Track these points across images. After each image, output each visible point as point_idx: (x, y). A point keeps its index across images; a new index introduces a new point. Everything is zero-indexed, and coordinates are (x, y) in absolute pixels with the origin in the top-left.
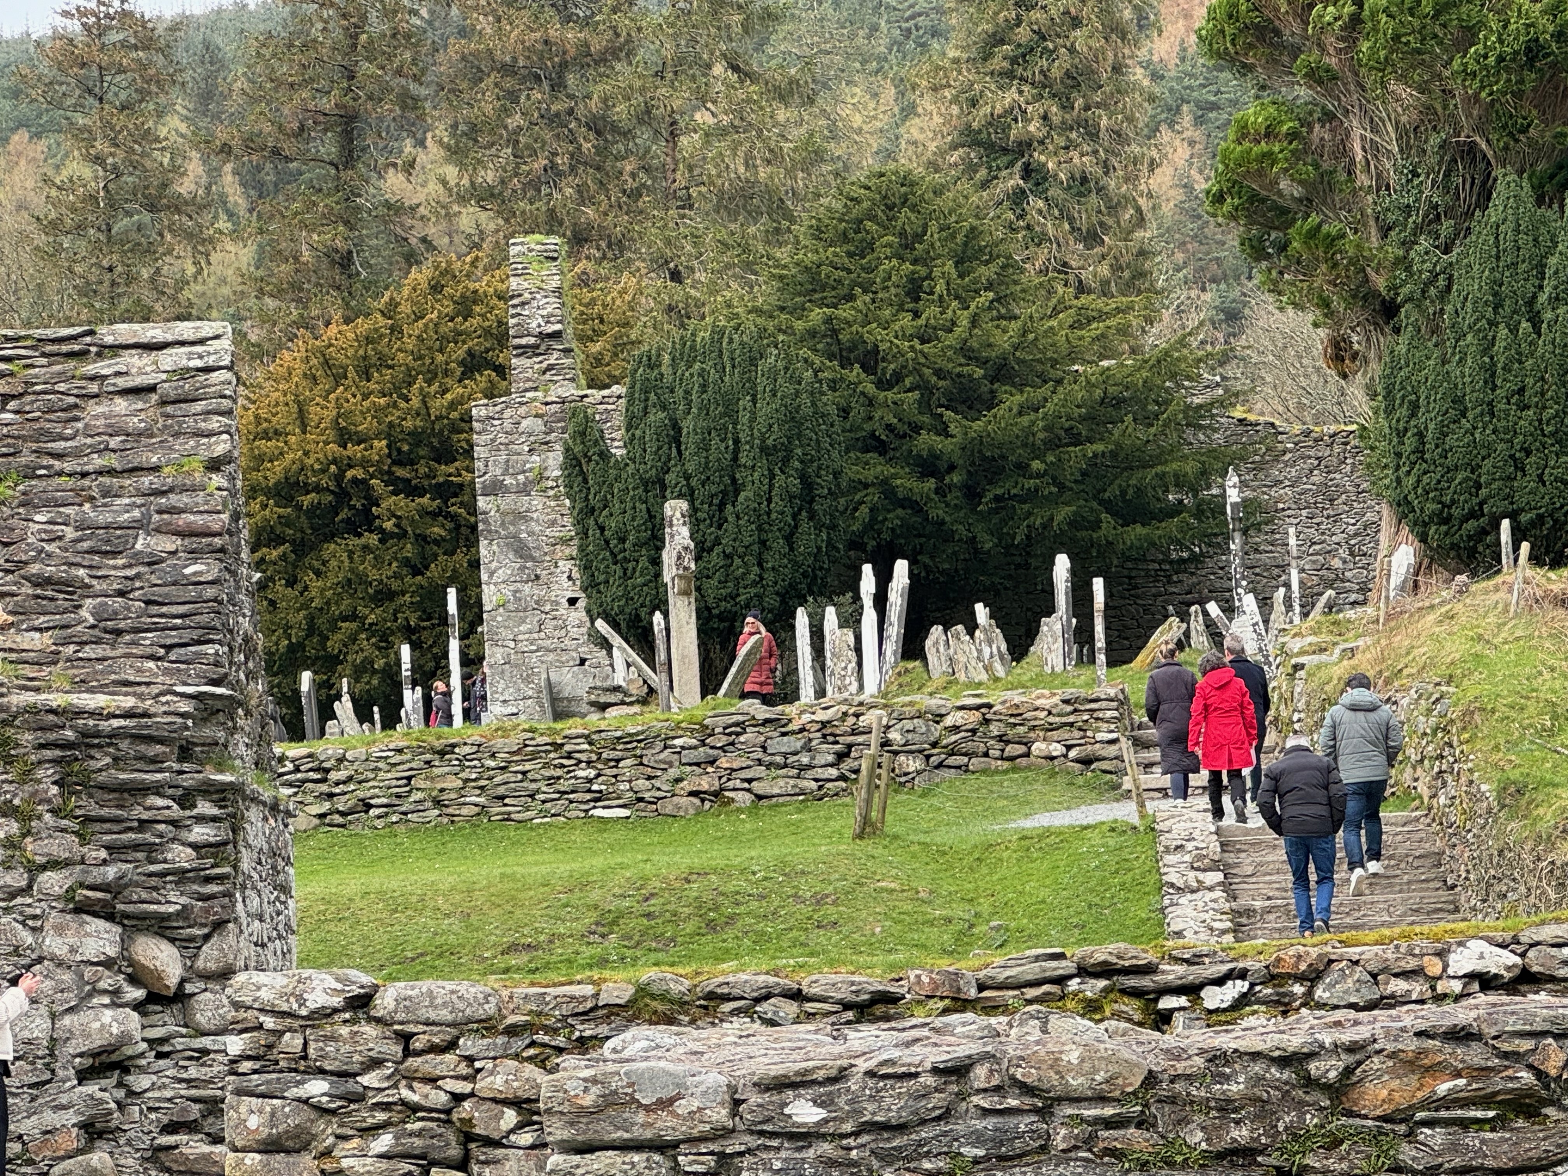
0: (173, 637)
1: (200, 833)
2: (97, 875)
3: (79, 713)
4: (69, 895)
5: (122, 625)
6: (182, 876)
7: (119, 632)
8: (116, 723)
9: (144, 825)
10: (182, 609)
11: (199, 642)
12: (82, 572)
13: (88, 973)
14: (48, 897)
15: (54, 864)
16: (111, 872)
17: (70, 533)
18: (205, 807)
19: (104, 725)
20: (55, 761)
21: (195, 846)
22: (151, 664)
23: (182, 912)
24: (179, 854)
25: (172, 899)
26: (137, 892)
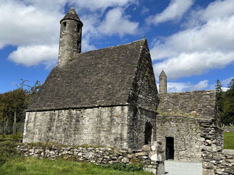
1: (212, 131)
2: (203, 134)
3: (201, 120)
4: (200, 136)
6: (211, 135)
7: (205, 114)
9: (207, 130)
10: (211, 112)
11: (212, 115)
12: (202, 109)
13: (202, 142)
14: (198, 135)
15: (199, 133)
16: (204, 134)
18: (213, 129)
19: (203, 121)
20: (199, 124)
21: (212, 132)
22: (208, 116)
23: (211, 138)
24: (210, 133)
25: (210, 136)
26: (207, 136)
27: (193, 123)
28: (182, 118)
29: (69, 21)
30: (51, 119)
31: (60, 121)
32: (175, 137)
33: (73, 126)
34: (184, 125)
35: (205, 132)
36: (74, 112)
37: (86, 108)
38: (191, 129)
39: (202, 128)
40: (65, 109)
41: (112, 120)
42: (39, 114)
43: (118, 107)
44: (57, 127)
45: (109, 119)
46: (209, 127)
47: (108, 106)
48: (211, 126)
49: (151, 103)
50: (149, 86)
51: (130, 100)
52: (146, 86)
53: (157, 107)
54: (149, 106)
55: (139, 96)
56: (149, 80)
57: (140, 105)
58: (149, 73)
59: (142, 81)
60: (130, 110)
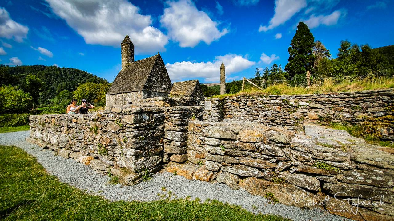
30: (115, 98)
31: (119, 99)
33: (124, 102)
36: (123, 95)
37: (128, 93)
40: (120, 93)
41: (137, 98)
42: (111, 96)
43: (139, 92)
44: (118, 102)
45: (136, 98)
47: (135, 92)
49: (164, 88)
50: (163, 80)
51: (145, 88)
52: (160, 79)
53: (170, 90)
54: (162, 90)
55: (154, 85)
56: (162, 76)
57: (154, 90)
58: (163, 72)
59: (157, 77)
60: (145, 93)
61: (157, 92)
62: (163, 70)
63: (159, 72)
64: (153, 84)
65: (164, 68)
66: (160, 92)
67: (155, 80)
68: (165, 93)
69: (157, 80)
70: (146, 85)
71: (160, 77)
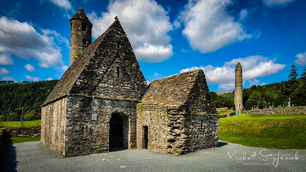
0: (183, 99)
1: (181, 119)
2: (170, 123)
3: (170, 107)
4: (167, 124)
5: (179, 98)
6: (179, 123)
7: (179, 99)
8: (172, 108)
9: (175, 118)
10: (184, 96)
11: (185, 99)
12: (178, 93)
13: (168, 132)
15: (166, 121)
17: (179, 90)
18: (182, 116)
20: (167, 111)
21: (181, 120)
22: (180, 102)
23: (180, 126)
24: (179, 121)
25: (178, 125)
26: (174, 124)
27: (162, 111)
28: (154, 106)
29: (74, 21)
32: (149, 126)
34: (155, 113)
35: (171, 120)
38: (160, 117)
39: (170, 116)
43: (63, 99)
45: (60, 112)
46: (177, 114)
47: (60, 99)
48: (180, 113)
49: (128, 91)
50: (125, 74)
51: (75, 90)
52: (118, 73)
53: (142, 95)
54: (123, 95)
55: (100, 85)
56: (123, 67)
57: (102, 95)
58: (125, 59)
59: (109, 68)
60: (73, 102)
61: (107, 99)
62: (126, 53)
63: (116, 57)
64: (100, 82)
65: (129, 50)
66: (117, 100)
67: (105, 73)
68: (130, 101)
69: (109, 75)
70: (78, 83)
71: (118, 68)
